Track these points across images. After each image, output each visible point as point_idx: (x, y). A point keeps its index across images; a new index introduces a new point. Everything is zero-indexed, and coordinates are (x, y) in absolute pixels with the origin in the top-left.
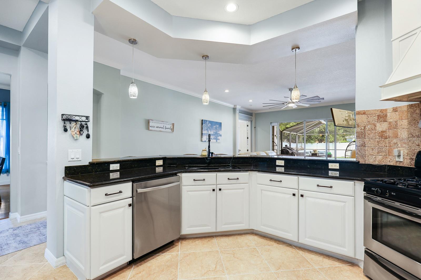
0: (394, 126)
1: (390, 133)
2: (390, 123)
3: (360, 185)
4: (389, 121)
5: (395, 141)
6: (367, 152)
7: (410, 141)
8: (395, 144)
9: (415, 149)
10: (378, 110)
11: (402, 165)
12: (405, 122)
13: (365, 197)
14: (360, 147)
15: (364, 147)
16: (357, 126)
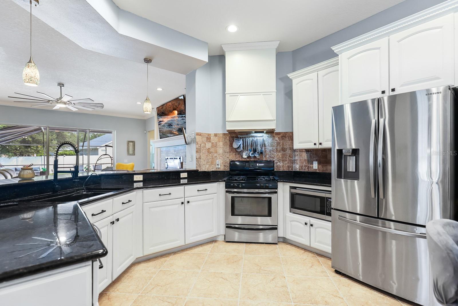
0: (214, 146)
1: (212, 150)
2: (213, 143)
3: (223, 184)
4: (212, 142)
5: (215, 155)
6: (201, 163)
7: (224, 155)
8: (216, 157)
9: (226, 160)
10: (207, 134)
11: (219, 170)
12: (221, 144)
13: (227, 192)
14: (198, 159)
15: (200, 159)
16: (197, 144)
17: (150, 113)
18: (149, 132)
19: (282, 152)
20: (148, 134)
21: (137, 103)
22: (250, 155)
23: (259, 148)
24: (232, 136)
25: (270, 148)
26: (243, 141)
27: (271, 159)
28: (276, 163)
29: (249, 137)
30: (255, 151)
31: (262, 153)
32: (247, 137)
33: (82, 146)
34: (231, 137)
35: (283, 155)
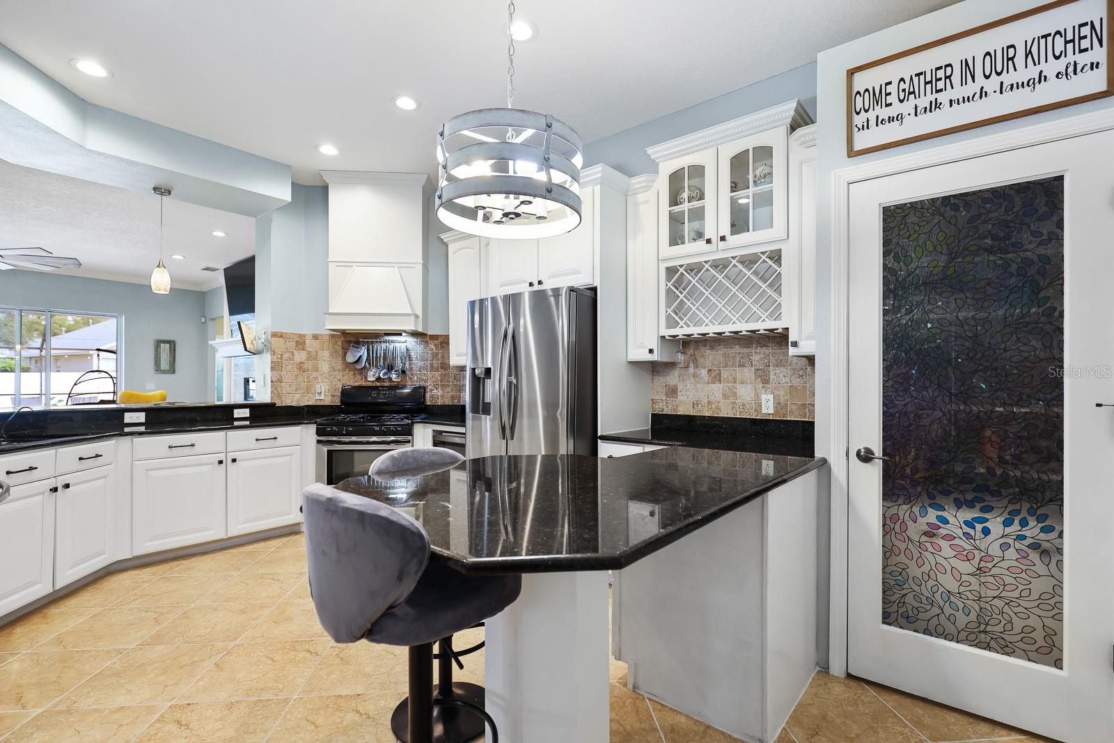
0: (312, 357)
1: (308, 365)
2: (309, 352)
3: (312, 429)
4: (308, 350)
5: (315, 375)
6: (284, 390)
7: (331, 375)
8: (315, 378)
9: (336, 385)
10: (296, 334)
11: (322, 403)
12: (326, 354)
13: (319, 442)
14: (276, 383)
15: (281, 382)
16: (274, 354)
17: (167, 293)
18: (214, 319)
19: (441, 372)
20: (210, 325)
21: (173, 257)
22: (381, 375)
23: (399, 364)
24: (348, 339)
25: (420, 364)
26: (368, 350)
27: (422, 384)
28: (431, 390)
29: (380, 342)
30: (390, 368)
31: (403, 372)
32: (377, 342)
33: (39, 349)
34: (346, 341)
35: (443, 377)
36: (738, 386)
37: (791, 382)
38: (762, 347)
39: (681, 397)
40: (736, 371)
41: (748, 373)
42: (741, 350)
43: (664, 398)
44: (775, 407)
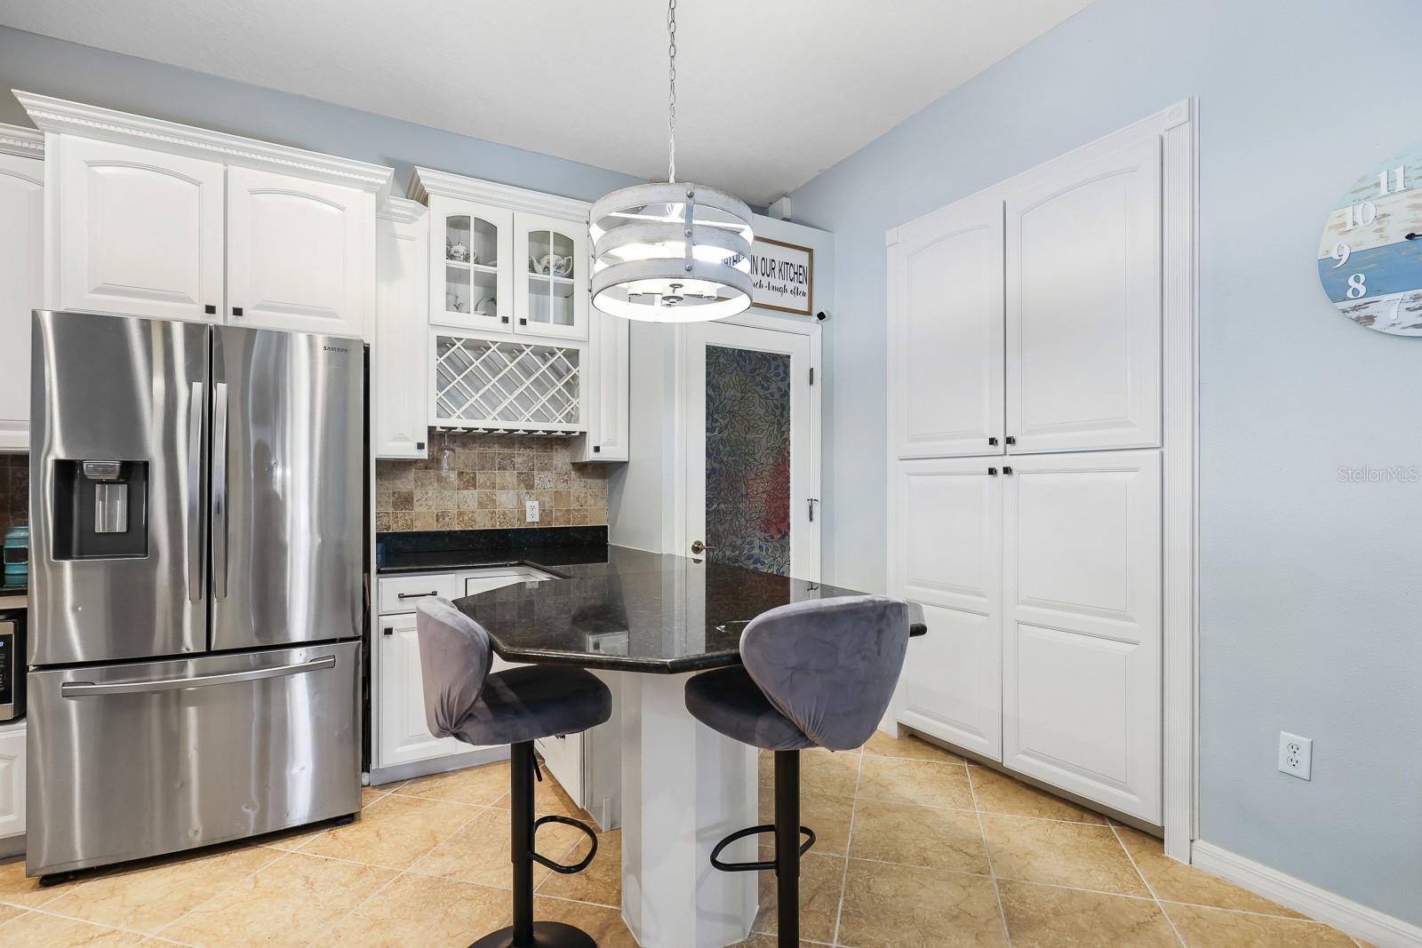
36: (498, 492)
37: (556, 486)
38: (525, 448)
39: (418, 508)
40: (495, 474)
41: (510, 477)
42: (501, 451)
43: (391, 510)
44: (541, 515)
